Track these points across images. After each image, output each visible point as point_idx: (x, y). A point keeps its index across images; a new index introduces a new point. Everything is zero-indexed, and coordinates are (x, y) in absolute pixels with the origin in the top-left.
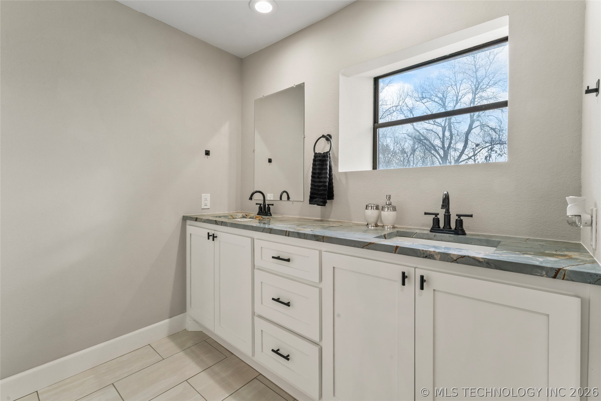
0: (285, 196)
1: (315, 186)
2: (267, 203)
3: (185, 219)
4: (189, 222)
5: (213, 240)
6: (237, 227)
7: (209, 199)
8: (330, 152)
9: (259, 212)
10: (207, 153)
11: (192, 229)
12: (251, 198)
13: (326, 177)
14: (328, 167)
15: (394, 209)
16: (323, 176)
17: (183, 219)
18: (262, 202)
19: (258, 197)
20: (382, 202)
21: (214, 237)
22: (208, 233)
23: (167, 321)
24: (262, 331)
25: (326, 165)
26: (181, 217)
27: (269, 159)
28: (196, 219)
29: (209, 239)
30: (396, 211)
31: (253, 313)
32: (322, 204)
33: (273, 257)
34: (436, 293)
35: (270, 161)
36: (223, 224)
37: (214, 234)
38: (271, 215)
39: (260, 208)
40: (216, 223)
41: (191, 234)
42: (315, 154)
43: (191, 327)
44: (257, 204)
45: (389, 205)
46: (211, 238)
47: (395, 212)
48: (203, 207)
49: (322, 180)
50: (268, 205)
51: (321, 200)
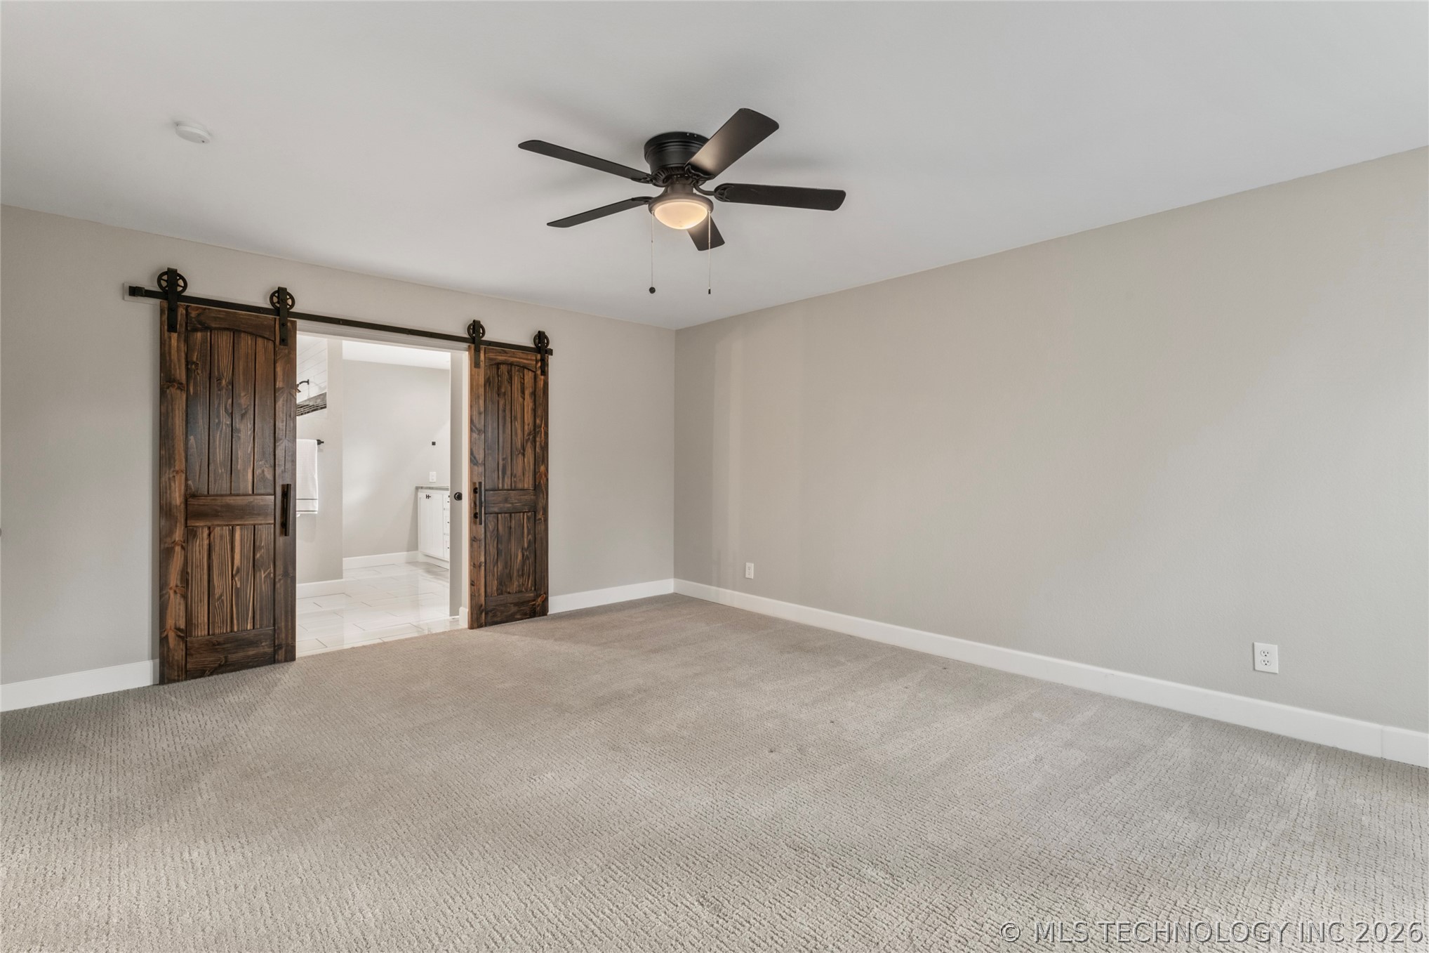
3: (417, 488)
4: (418, 490)
7: (435, 476)
10: (434, 444)
11: (422, 494)
21: (429, 496)
22: (426, 495)
23: (405, 553)
26: (414, 487)
41: (419, 496)
43: (421, 558)
48: (431, 481)
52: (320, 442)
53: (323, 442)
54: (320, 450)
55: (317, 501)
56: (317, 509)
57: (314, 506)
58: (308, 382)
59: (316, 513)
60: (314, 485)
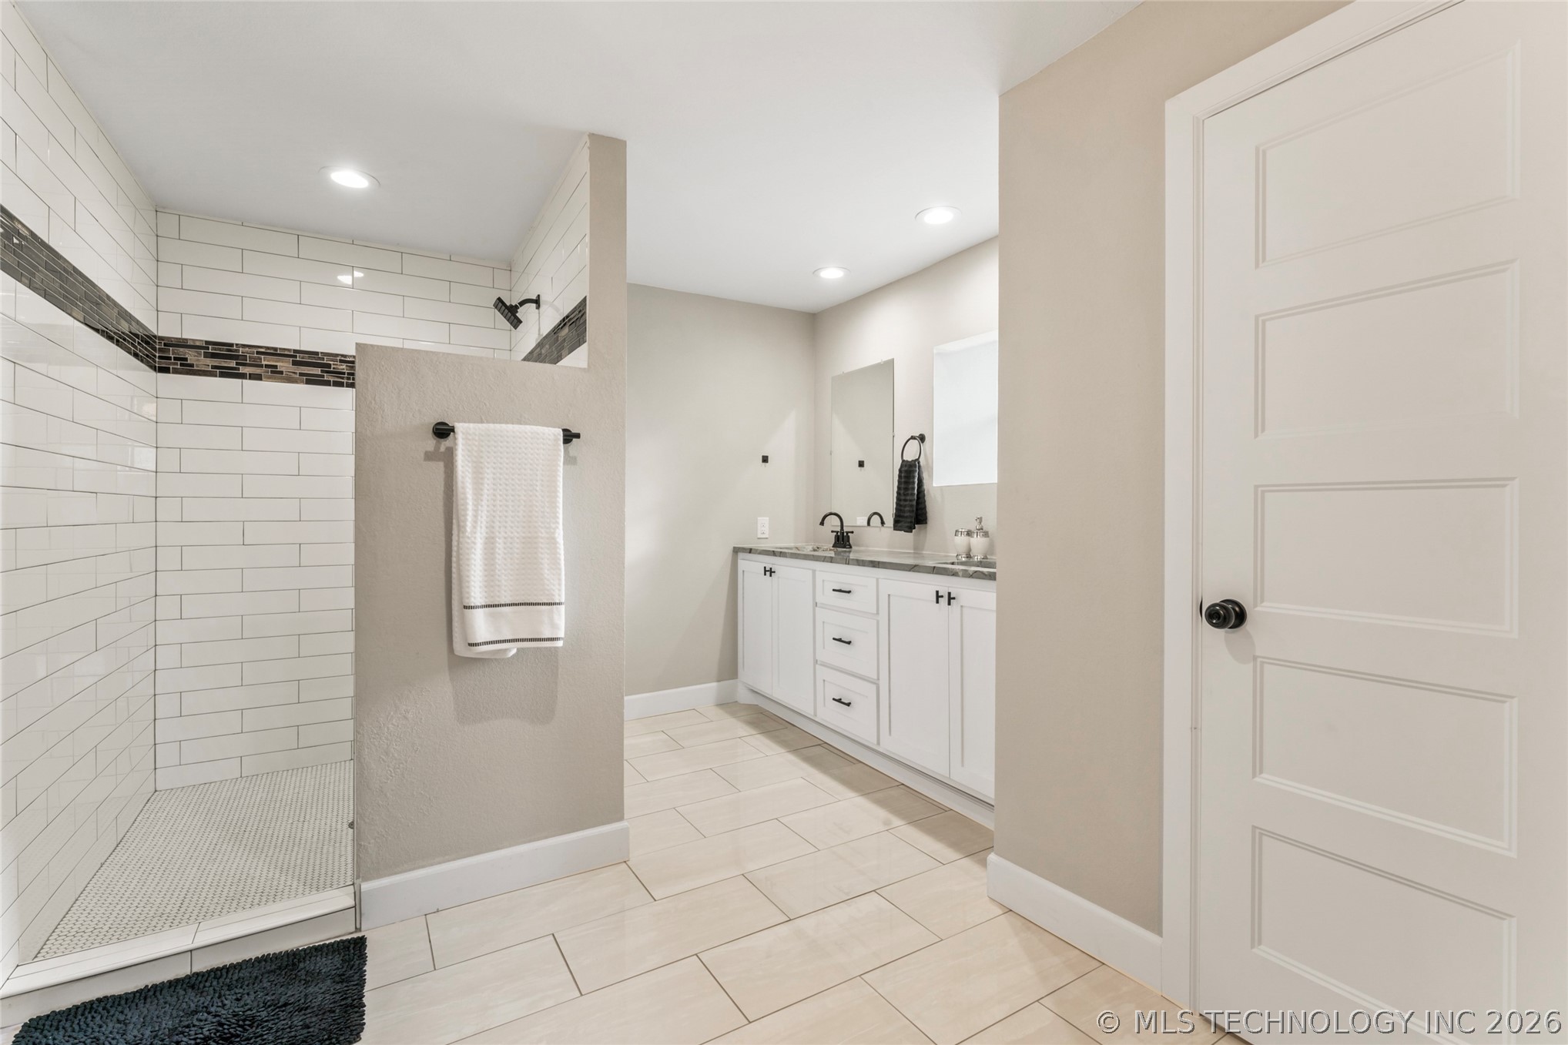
0: (876, 520)
1: (901, 506)
2: (845, 529)
3: (737, 551)
4: (741, 555)
5: (771, 576)
6: (797, 558)
7: (767, 525)
8: (920, 460)
9: (835, 543)
10: (765, 459)
11: (750, 567)
12: (822, 523)
13: (913, 494)
14: (916, 480)
15: (986, 534)
16: (910, 492)
17: (734, 551)
18: (839, 529)
19: (833, 522)
20: (973, 526)
21: (771, 572)
22: (765, 568)
23: (714, 684)
24: (824, 681)
25: (914, 477)
26: (731, 549)
27: (860, 462)
28: (750, 551)
29: (765, 574)
30: (988, 537)
31: (816, 662)
32: (907, 529)
33: (834, 590)
34: (964, 609)
35: (861, 464)
36: (781, 554)
37: (771, 569)
38: (851, 547)
39: (837, 538)
40: (774, 553)
41: (743, 571)
42: (903, 461)
43: (744, 697)
44: (832, 532)
45: (979, 530)
46: (768, 573)
47: (988, 539)
48: (760, 536)
49: (908, 498)
50: (847, 533)
51: (907, 525)
52: (569, 437)
53: (578, 436)
54: (570, 460)
55: (562, 608)
56: (561, 634)
57: (554, 626)
58: (537, 302)
59: (560, 644)
60: (555, 561)
